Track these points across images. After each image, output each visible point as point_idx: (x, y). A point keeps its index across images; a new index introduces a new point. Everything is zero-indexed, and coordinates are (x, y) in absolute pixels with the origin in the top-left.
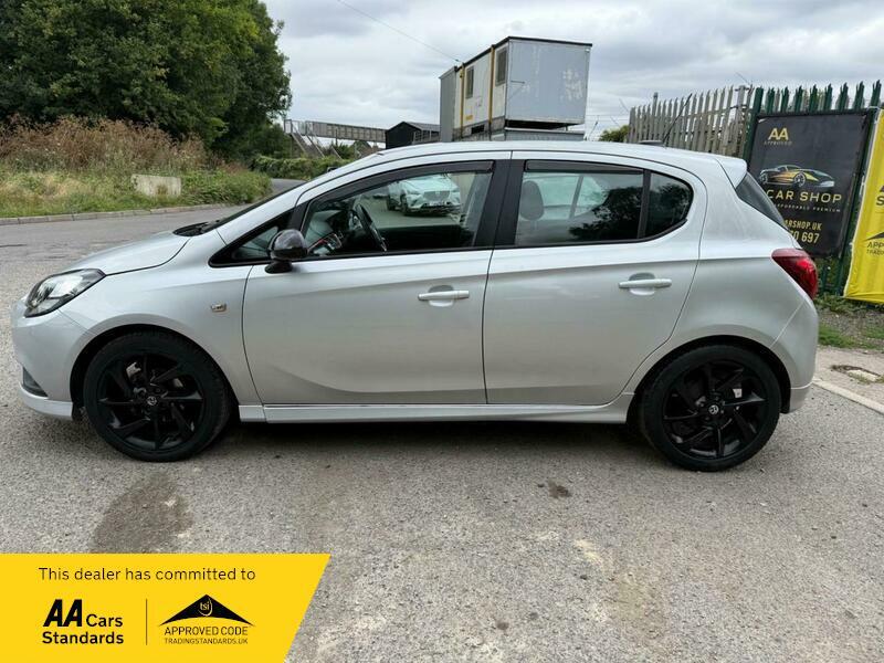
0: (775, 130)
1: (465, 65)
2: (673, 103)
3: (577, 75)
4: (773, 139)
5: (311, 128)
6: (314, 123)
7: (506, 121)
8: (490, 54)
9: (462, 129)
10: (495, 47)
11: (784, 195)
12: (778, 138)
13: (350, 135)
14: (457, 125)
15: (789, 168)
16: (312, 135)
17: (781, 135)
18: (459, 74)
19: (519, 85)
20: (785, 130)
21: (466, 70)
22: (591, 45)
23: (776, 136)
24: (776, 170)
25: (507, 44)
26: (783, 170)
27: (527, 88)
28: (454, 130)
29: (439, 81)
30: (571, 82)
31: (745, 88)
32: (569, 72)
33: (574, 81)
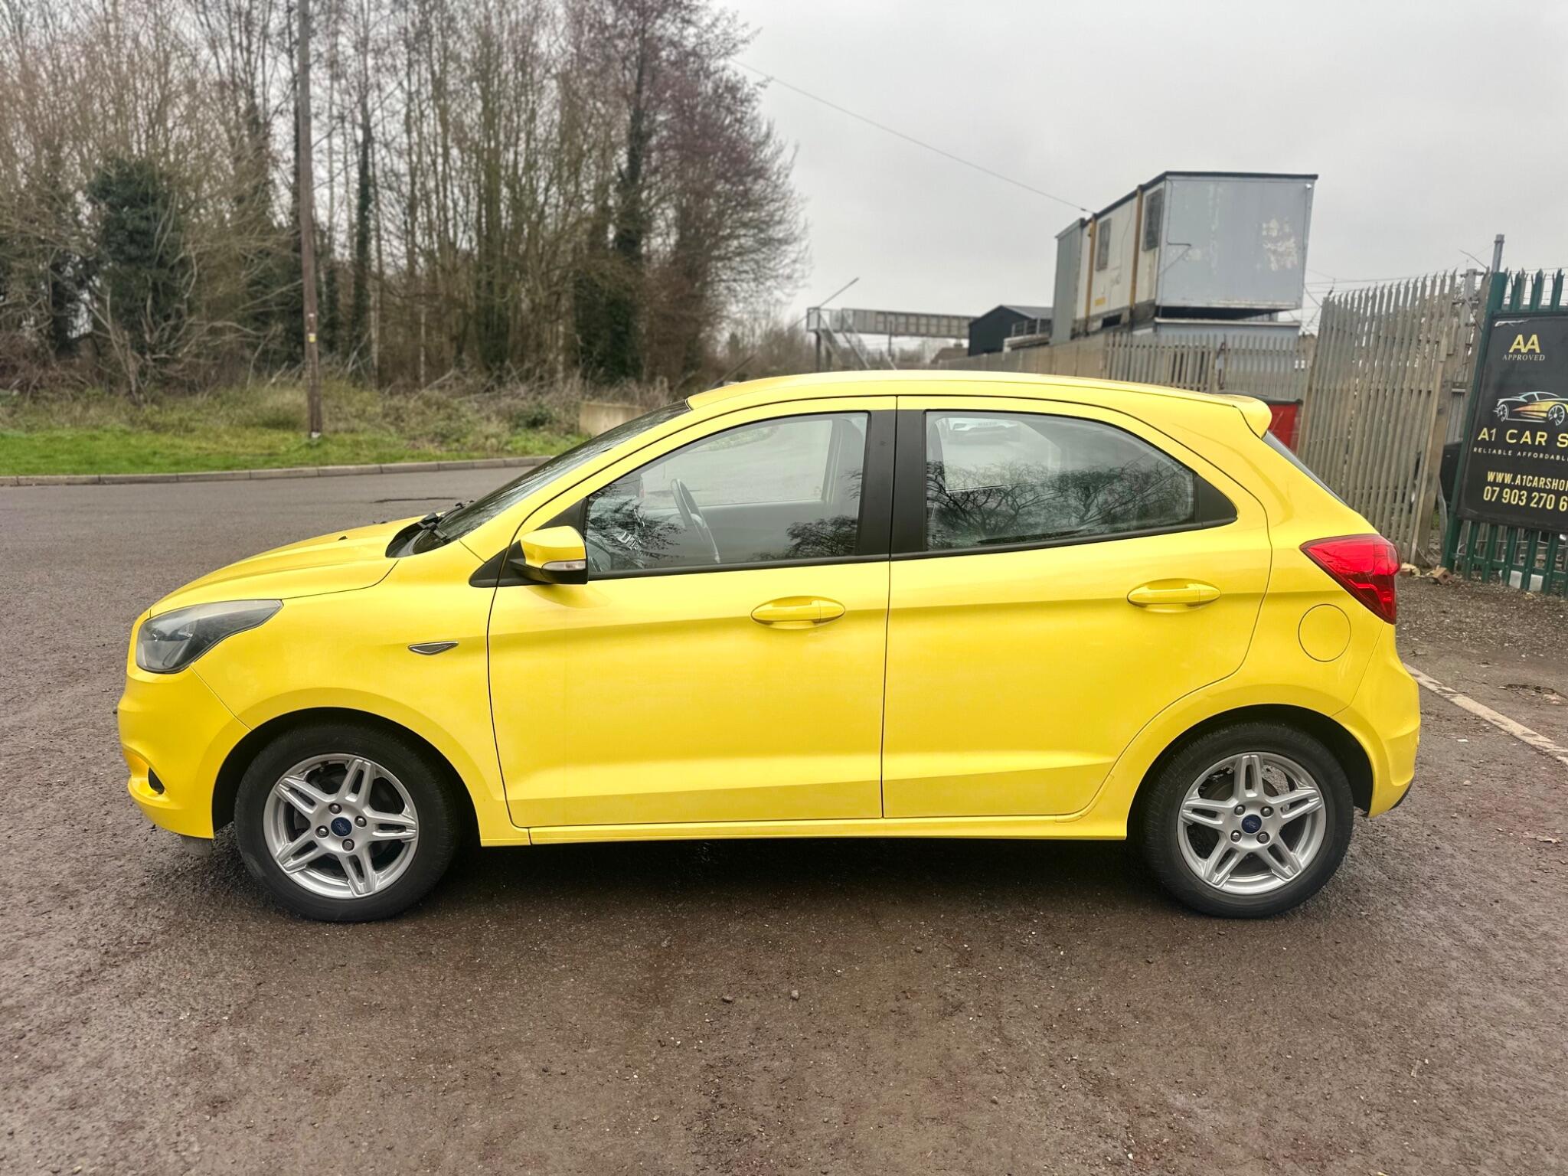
0: (1520, 338)
1: (1096, 216)
2: (1386, 291)
3: (1287, 229)
4: (1517, 351)
5: (850, 321)
6: (855, 312)
7: (1158, 308)
8: (1135, 201)
9: (1088, 320)
10: (1143, 188)
11: (1533, 439)
12: (1524, 350)
13: (913, 329)
14: (1081, 314)
15: (1541, 397)
16: (850, 331)
17: (1529, 346)
18: (1087, 230)
19: (1181, 250)
20: (1534, 338)
21: (1096, 225)
22: (1315, 177)
23: (1521, 347)
24: (1521, 399)
25: (1161, 185)
26: (1531, 400)
27: (1196, 254)
28: (1075, 321)
29: (1055, 242)
30: (1275, 240)
31: (1475, 273)
32: (1274, 224)
33: (1283, 237)
